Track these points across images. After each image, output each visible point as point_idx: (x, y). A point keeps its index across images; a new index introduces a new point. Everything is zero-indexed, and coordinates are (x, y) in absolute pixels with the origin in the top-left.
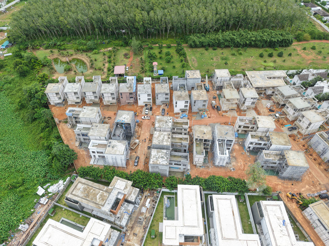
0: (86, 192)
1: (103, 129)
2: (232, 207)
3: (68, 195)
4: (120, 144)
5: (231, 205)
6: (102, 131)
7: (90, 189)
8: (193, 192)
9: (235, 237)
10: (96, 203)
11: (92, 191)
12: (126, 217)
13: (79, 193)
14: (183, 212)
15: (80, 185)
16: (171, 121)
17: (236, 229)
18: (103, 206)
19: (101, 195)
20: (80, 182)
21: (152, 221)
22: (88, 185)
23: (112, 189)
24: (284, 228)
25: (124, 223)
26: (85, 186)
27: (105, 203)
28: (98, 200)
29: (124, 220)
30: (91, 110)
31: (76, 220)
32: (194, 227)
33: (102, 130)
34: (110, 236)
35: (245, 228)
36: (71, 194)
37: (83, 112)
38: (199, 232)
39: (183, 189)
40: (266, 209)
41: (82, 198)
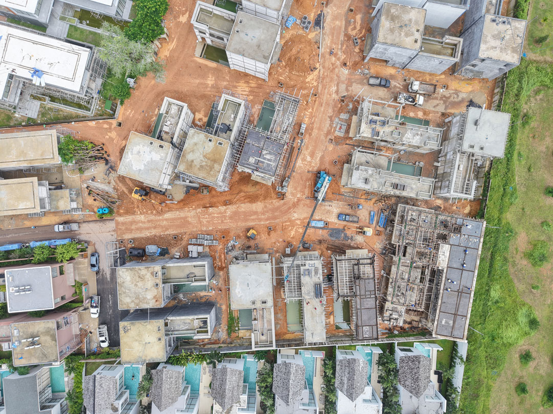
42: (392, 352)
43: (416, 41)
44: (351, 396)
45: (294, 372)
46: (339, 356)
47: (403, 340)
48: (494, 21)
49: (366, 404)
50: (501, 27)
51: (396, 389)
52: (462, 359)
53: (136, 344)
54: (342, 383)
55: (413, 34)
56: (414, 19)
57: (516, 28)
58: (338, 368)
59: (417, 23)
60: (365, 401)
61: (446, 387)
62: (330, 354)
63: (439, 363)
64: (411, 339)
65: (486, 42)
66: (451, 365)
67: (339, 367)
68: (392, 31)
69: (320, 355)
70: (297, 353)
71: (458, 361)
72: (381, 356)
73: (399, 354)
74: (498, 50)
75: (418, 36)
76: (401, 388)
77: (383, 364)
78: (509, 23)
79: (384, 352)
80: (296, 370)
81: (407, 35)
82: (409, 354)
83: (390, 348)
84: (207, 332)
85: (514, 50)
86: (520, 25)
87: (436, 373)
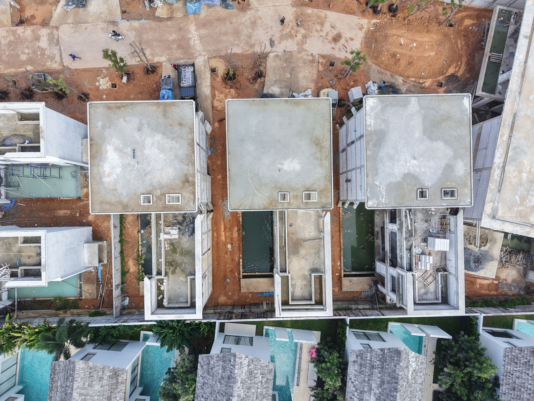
45: (244, 376)
46: (353, 343)
58: (352, 370)
67: (357, 367)
70: (259, 332)
72: (443, 344)
80: (251, 373)
83: (465, 328)
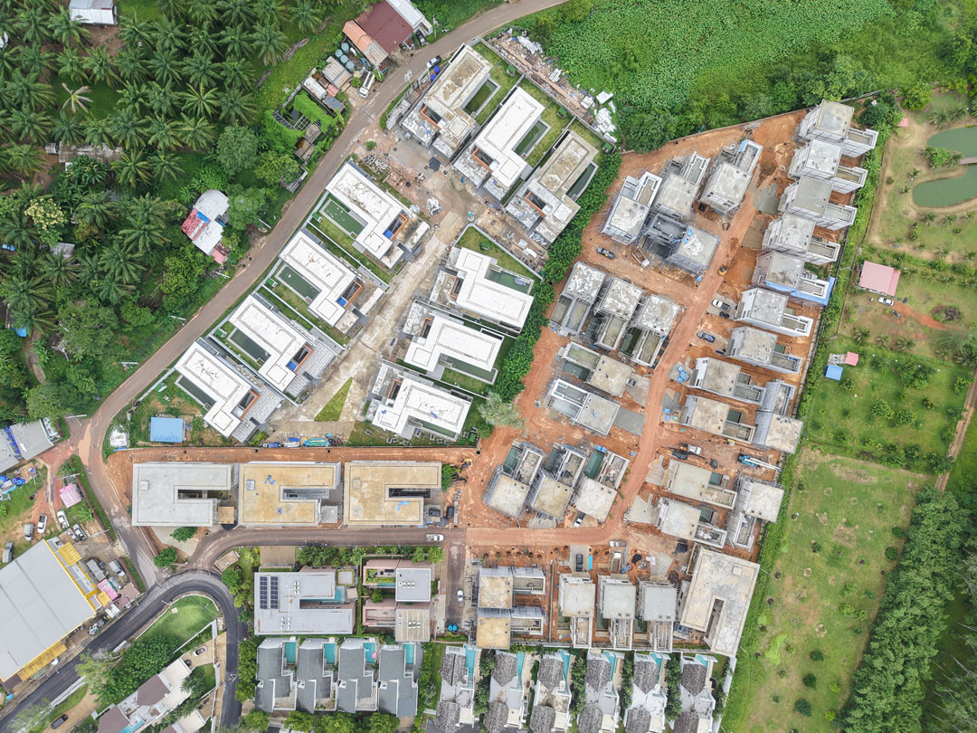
0: (567, 161)
1: (678, 202)
2: (476, 359)
3: (572, 135)
4: (634, 225)
5: (480, 360)
6: (673, 200)
7: (570, 168)
8: (516, 316)
9: (440, 341)
10: (545, 172)
11: (568, 169)
12: (517, 213)
13: (570, 150)
14: (493, 289)
15: (583, 152)
16: (658, 329)
17: (448, 348)
18: (539, 182)
19: (556, 181)
20: (588, 152)
21: (504, 252)
22: (580, 164)
23: (560, 200)
24: (428, 411)
25: (510, 208)
26: (578, 161)
27: (542, 185)
28: (549, 176)
29: (514, 209)
30: (736, 188)
31: (541, 146)
32: (469, 295)
33: (677, 200)
34: (499, 187)
35: (452, 373)
36: (573, 139)
37: (735, 171)
38: (462, 301)
39: (525, 302)
40: (459, 404)
41: (561, 153)
42: (678, 659)
43: (719, 428)
44: (645, 691)
46: (637, 659)
47: (687, 651)
48: (778, 419)
49: (655, 698)
50: (784, 424)
51: (678, 689)
52: (731, 671)
53: (488, 634)
54: (638, 679)
55: (718, 423)
56: (719, 411)
57: (795, 427)
59: (721, 414)
60: (654, 695)
61: (717, 692)
62: (630, 656)
63: (714, 673)
64: (694, 651)
65: (771, 435)
66: (724, 675)
67: (637, 667)
68: (702, 418)
69: (622, 656)
70: (602, 652)
71: (728, 672)
72: (668, 662)
73: (684, 662)
74: (780, 442)
75: (721, 424)
76: (682, 688)
77: (671, 668)
78: (790, 422)
79: (672, 659)
81: (713, 423)
82: (691, 663)
83: (676, 656)
84: (540, 630)
85: (791, 443)
86: (798, 425)
87: (711, 680)
